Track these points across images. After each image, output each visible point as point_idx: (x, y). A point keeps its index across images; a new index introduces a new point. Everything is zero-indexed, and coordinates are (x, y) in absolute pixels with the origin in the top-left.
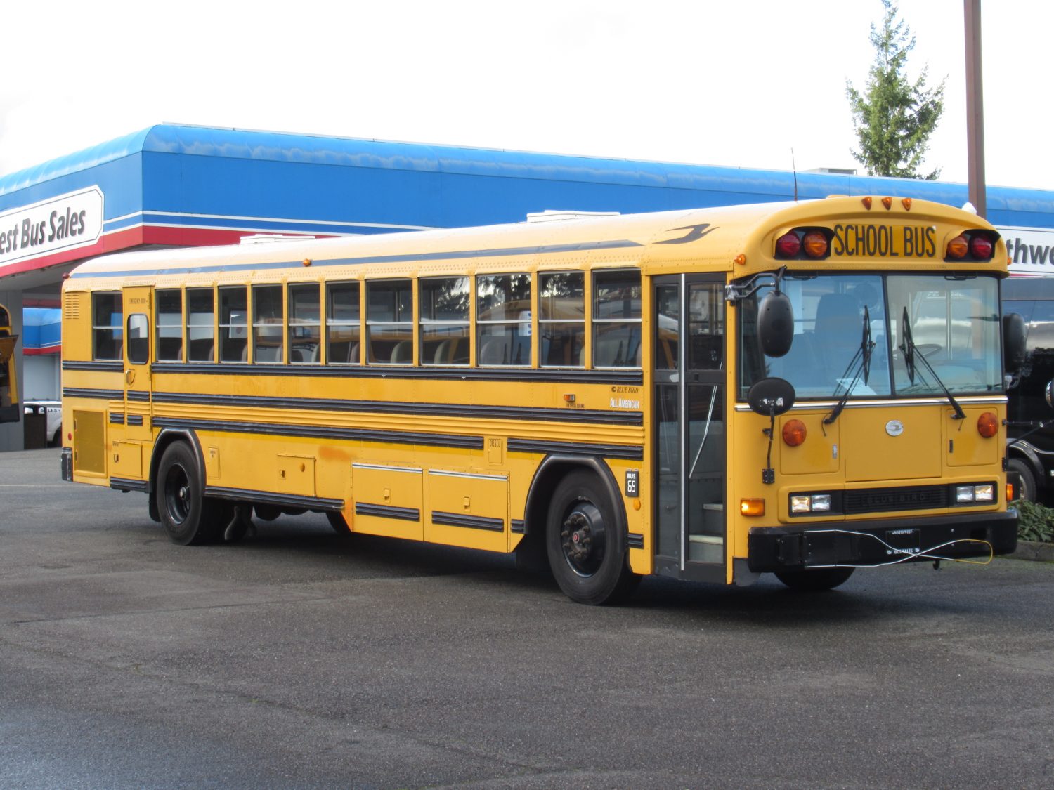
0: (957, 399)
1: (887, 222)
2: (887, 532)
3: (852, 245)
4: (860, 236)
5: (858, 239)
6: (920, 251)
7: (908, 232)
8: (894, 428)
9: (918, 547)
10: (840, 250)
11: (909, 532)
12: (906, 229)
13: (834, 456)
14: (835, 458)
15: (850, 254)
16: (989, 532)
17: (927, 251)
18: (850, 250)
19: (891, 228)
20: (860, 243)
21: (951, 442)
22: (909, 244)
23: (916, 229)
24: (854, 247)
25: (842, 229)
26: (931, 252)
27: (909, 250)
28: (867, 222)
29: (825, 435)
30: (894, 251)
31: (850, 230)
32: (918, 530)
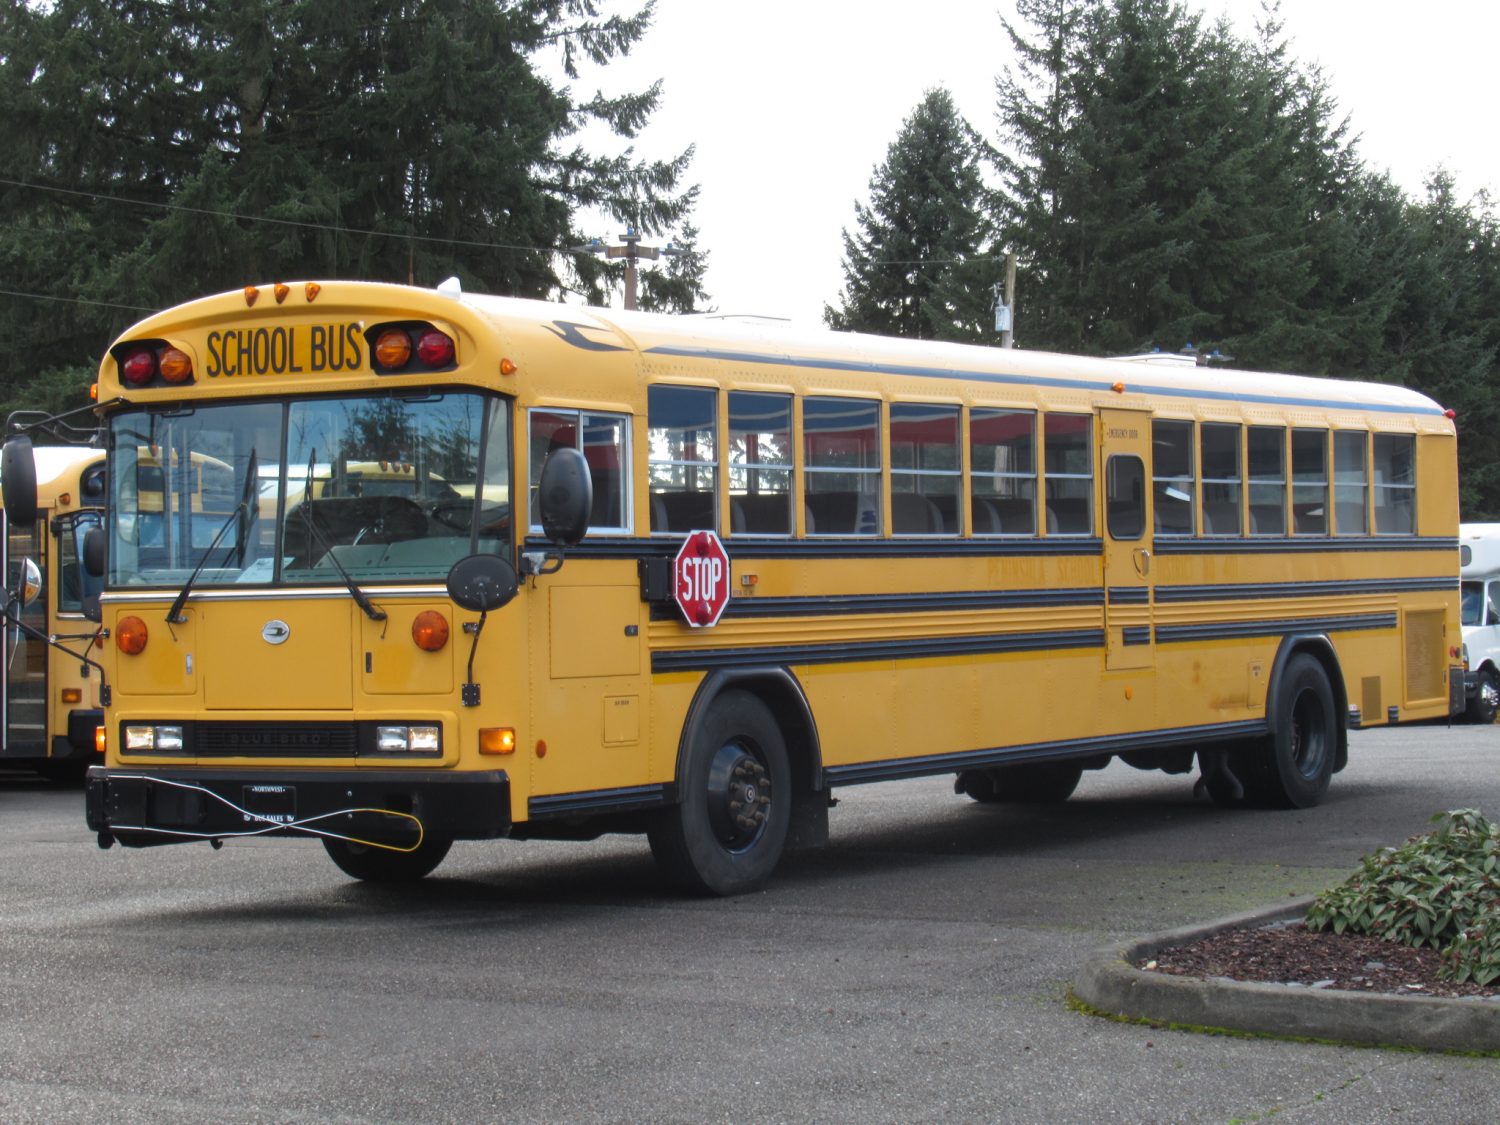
0: (364, 590)
1: (286, 323)
2: (245, 787)
3: (232, 360)
4: (245, 345)
5: (241, 351)
6: (336, 361)
7: (318, 335)
8: (275, 632)
9: (292, 814)
10: (214, 369)
11: (279, 789)
12: (315, 330)
13: (189, 671)
14: (191, 673)
15: (229, 373)
16: (416, 800)
17: (348, 361)
18: (229, 368)
19: (292, 331)
20: (245, 357)
21: (369, 656)
22: (318, 353)
23: (331, 328)
24: (235, 363)
25: (218, 339)
26: (354, 361)
27: (319, 362)
28: (255, 325)
29: (176, 640)
30: (296, 364)
31: (230, 338)
32: (293, 787)
